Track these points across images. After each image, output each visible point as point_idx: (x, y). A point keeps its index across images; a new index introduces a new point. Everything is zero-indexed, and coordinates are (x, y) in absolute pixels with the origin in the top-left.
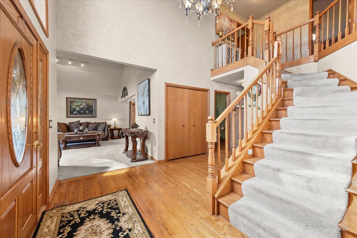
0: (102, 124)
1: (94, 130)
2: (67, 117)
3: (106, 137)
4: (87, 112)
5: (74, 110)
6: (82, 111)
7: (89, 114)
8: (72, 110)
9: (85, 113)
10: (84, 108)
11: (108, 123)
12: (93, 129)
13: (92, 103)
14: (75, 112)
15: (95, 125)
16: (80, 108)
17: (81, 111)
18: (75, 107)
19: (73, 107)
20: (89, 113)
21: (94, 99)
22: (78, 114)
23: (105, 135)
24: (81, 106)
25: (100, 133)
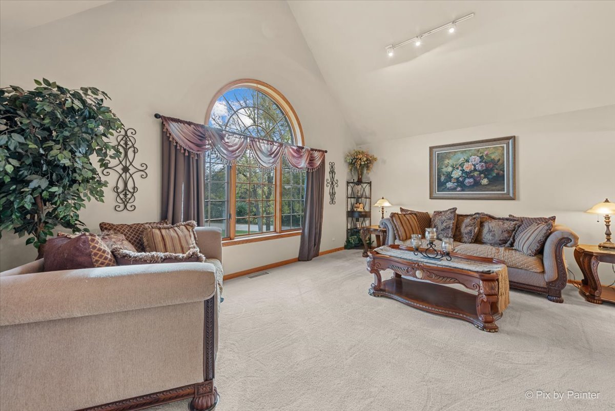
0: (533, 227)
1: (503, 242)
2: (431, 198)
3: (548, 283)
4: (485, 181)
5: (449, 177)
6: (469, 181)
7: (488, 187)
8: (443, 178)
9: (476, 185)
10: (475, 170)
11: (565, 223)
12: (497, 238)
13: (500, 151)
14: (449, 185)
15: (509, 225)
16: (463, 171)
17: (465, 179)
18: (450, 169)
19: (444, 170)
20: (488, 184)
21: (508, 138)
22: (459, 189)
23: (543, 272)
24: (466, 165)
25: (496, 268)
